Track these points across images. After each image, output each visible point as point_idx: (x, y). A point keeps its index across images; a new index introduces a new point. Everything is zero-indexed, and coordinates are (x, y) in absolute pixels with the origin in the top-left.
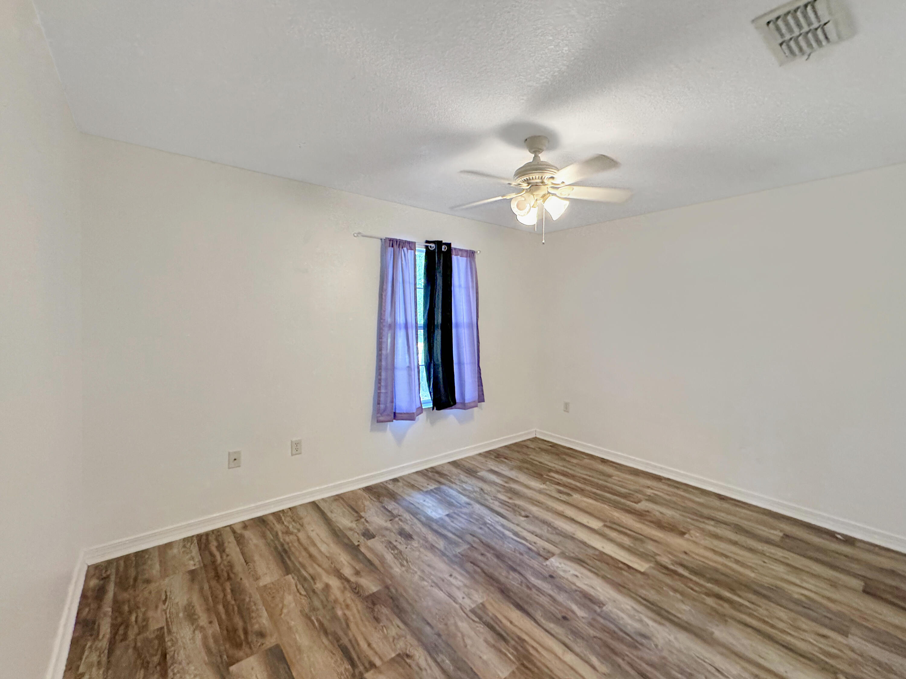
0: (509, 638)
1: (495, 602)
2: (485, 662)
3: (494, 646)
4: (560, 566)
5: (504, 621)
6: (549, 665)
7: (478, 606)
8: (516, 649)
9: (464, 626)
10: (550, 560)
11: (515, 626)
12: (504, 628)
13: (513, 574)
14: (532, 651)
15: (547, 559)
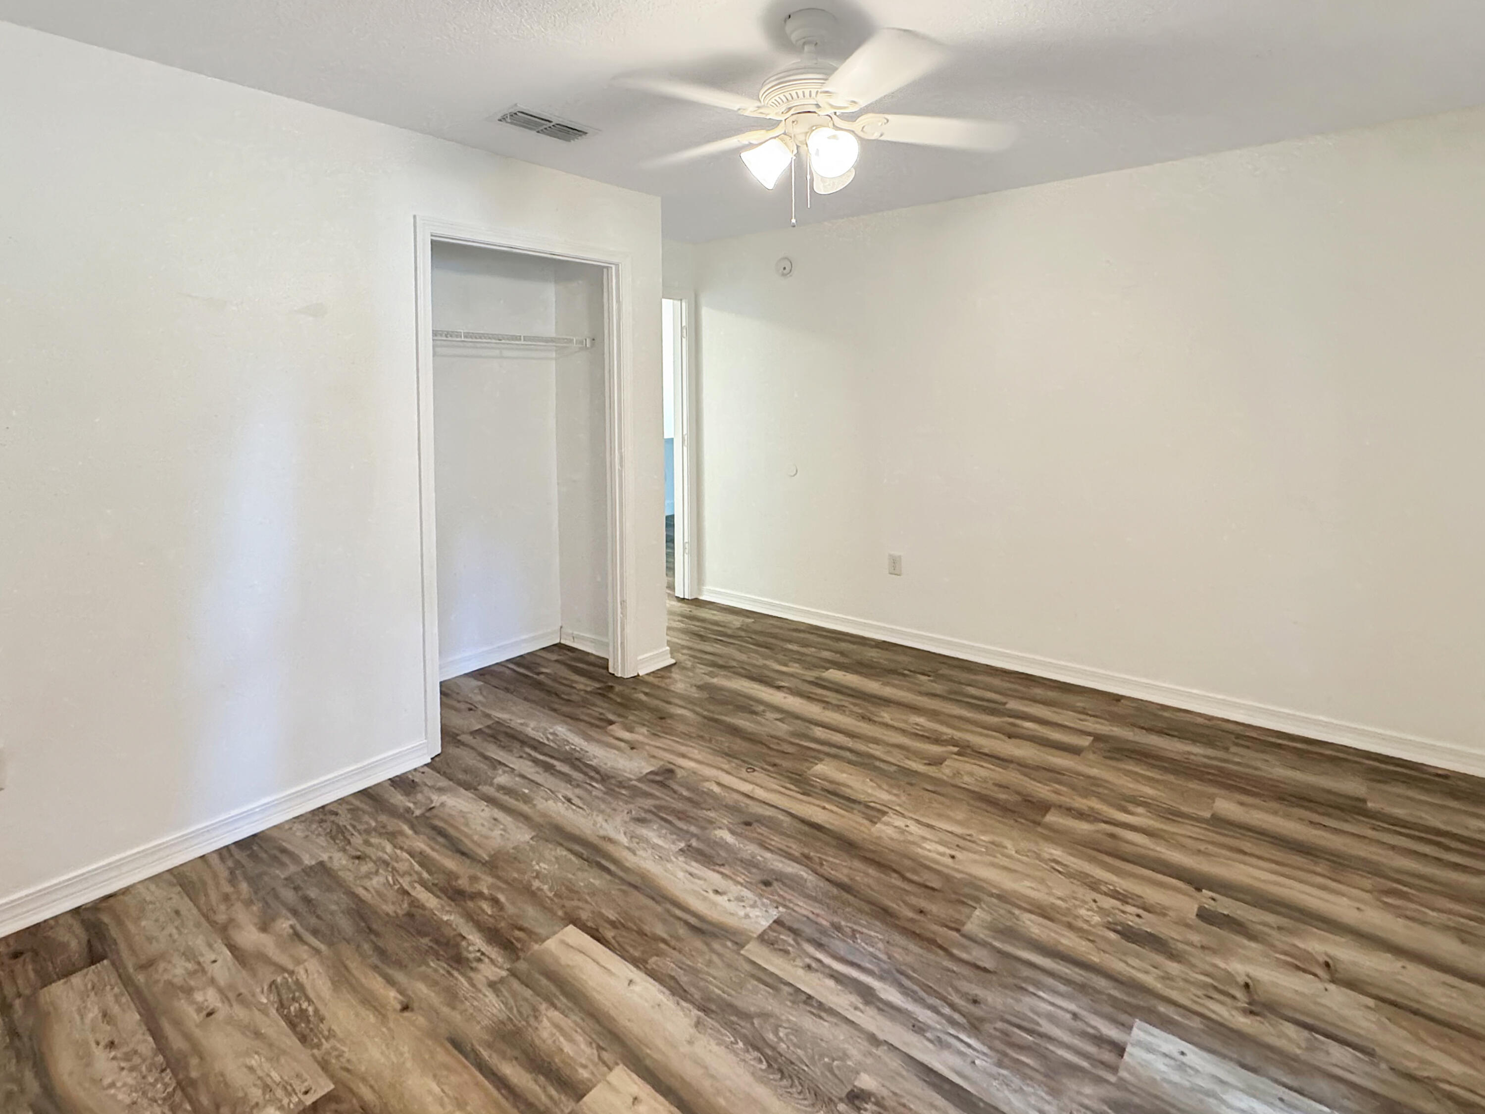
0: (823, 793)
1: (856, 829)
2: (843, 772)
3: (838, 784)
4: (748, 909)
5: (835, 809)
6: (772, 780)
7: (879, 819)
8: (813, 786)
9: (884, 796)
10: (771, 922)
11: (818, 806)
12: (830, 801)
13: (840, 876)
14: (792, 787)
15: (777, 922)
